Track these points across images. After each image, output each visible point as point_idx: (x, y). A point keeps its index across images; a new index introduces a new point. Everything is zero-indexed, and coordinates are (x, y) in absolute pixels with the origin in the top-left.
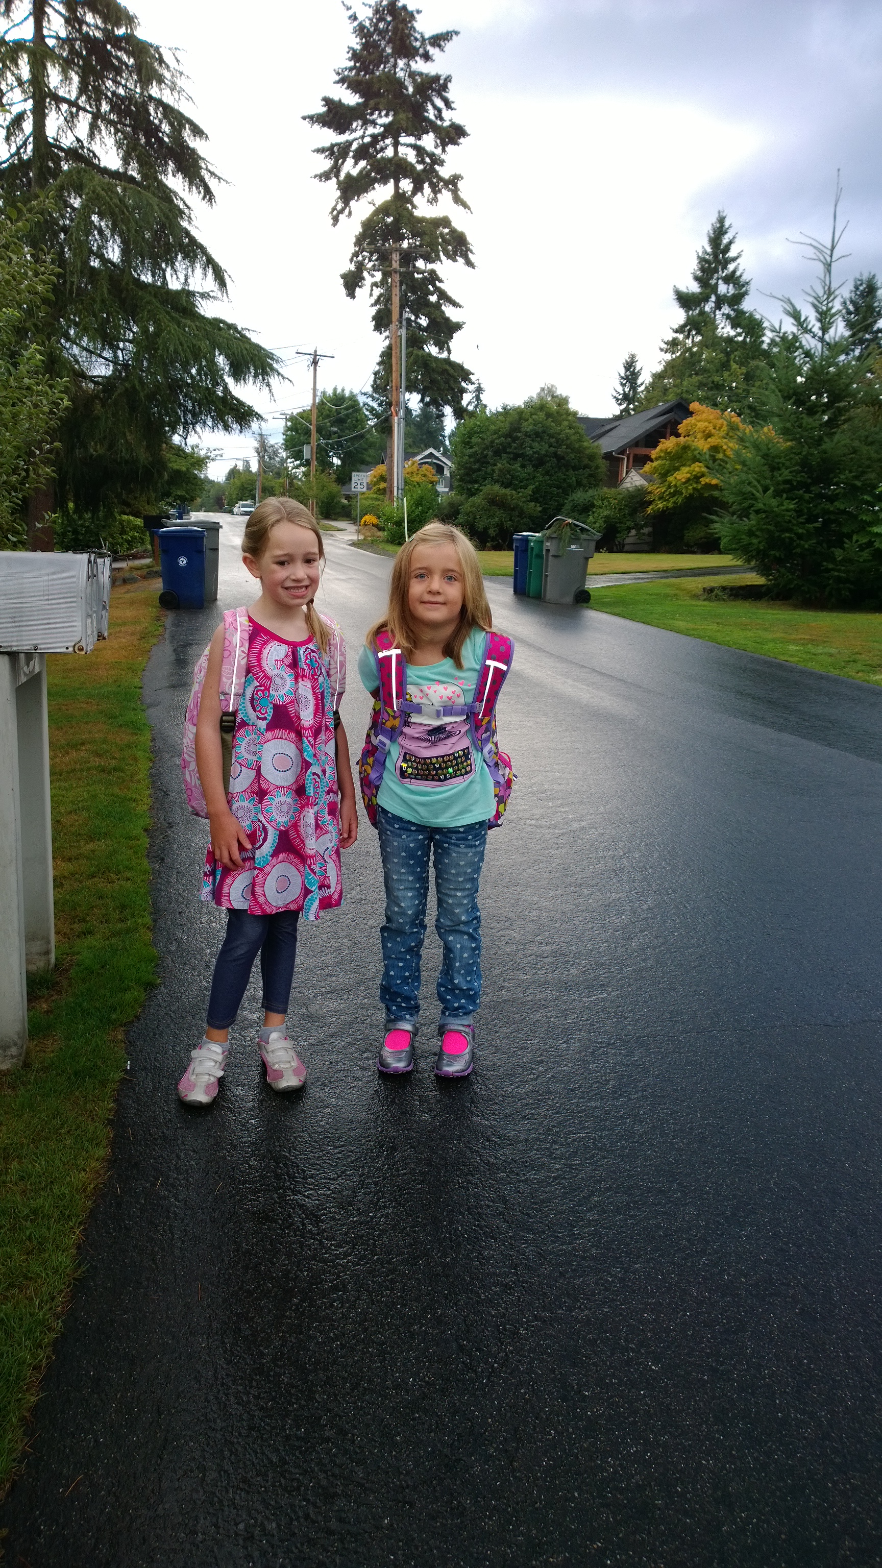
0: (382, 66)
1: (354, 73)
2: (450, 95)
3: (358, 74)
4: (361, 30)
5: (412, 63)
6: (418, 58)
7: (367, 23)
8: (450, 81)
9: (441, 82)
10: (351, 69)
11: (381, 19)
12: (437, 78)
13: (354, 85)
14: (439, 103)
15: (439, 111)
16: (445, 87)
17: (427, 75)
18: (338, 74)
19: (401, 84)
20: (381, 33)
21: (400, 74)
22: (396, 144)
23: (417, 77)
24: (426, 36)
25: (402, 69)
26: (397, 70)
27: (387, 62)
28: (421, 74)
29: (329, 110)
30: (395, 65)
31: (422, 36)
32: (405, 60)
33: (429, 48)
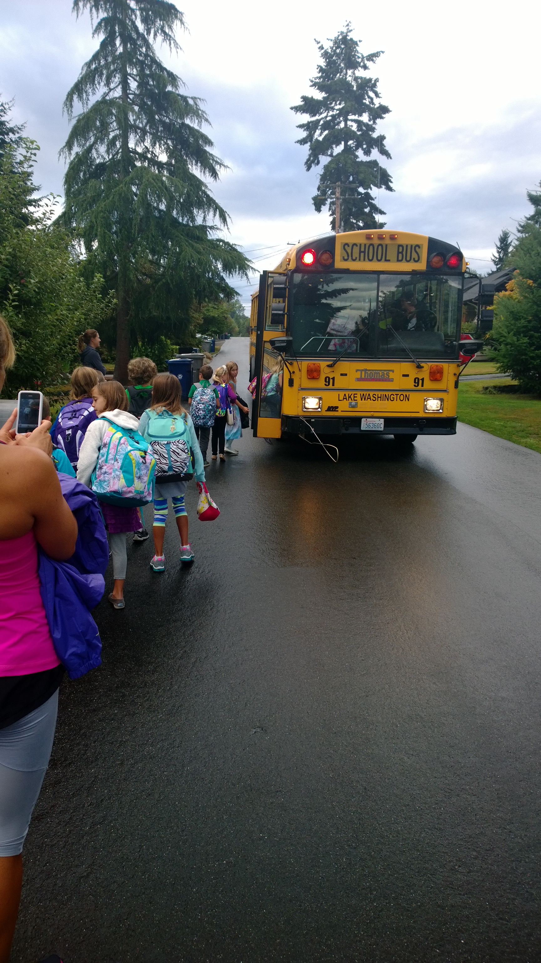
0: (338, 75)
1: (322, 79)
2: (378, 89)
3: (324, 80)
4: (326, 55)
5: (356, 72)
6: (360, 68)
7: (329, 51)
8: (378, 81)
9: (373, 82)
10: (320, 78)
11: (338, 47)
12: (370, 80)
13: (321, 87)
14: (371, 94)
15: (372, 99)
16: (375, 85)
17: (365, 78)
18: (312, 81)
19: (350, 85)
20: (338, 55)
21: (349, 79)
22: (346, 120)
23: (359, 80)
24: (365, 56)
25: (350, 76)
26: (347, 76)
27: (341, 72)
28: (361, 78)
29: (306, 104)
30: (346, 74)
31: (362, 56)
32: (351, 71)
33: (366, 62)
